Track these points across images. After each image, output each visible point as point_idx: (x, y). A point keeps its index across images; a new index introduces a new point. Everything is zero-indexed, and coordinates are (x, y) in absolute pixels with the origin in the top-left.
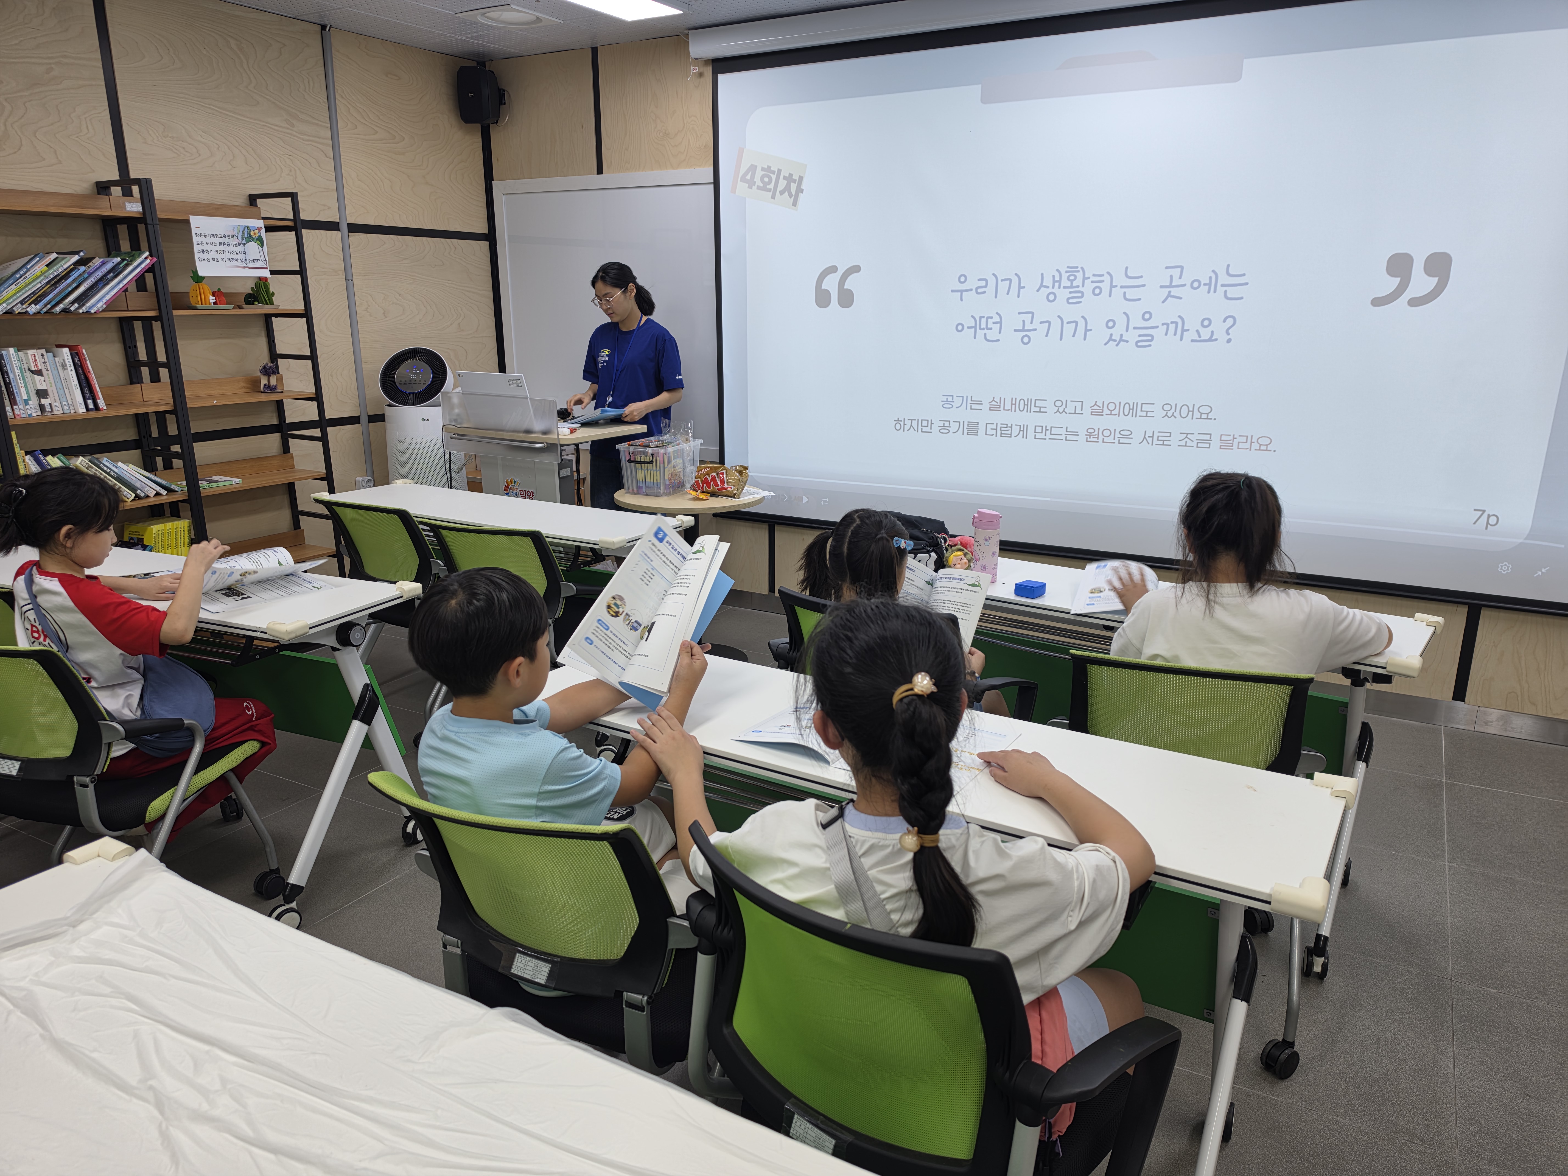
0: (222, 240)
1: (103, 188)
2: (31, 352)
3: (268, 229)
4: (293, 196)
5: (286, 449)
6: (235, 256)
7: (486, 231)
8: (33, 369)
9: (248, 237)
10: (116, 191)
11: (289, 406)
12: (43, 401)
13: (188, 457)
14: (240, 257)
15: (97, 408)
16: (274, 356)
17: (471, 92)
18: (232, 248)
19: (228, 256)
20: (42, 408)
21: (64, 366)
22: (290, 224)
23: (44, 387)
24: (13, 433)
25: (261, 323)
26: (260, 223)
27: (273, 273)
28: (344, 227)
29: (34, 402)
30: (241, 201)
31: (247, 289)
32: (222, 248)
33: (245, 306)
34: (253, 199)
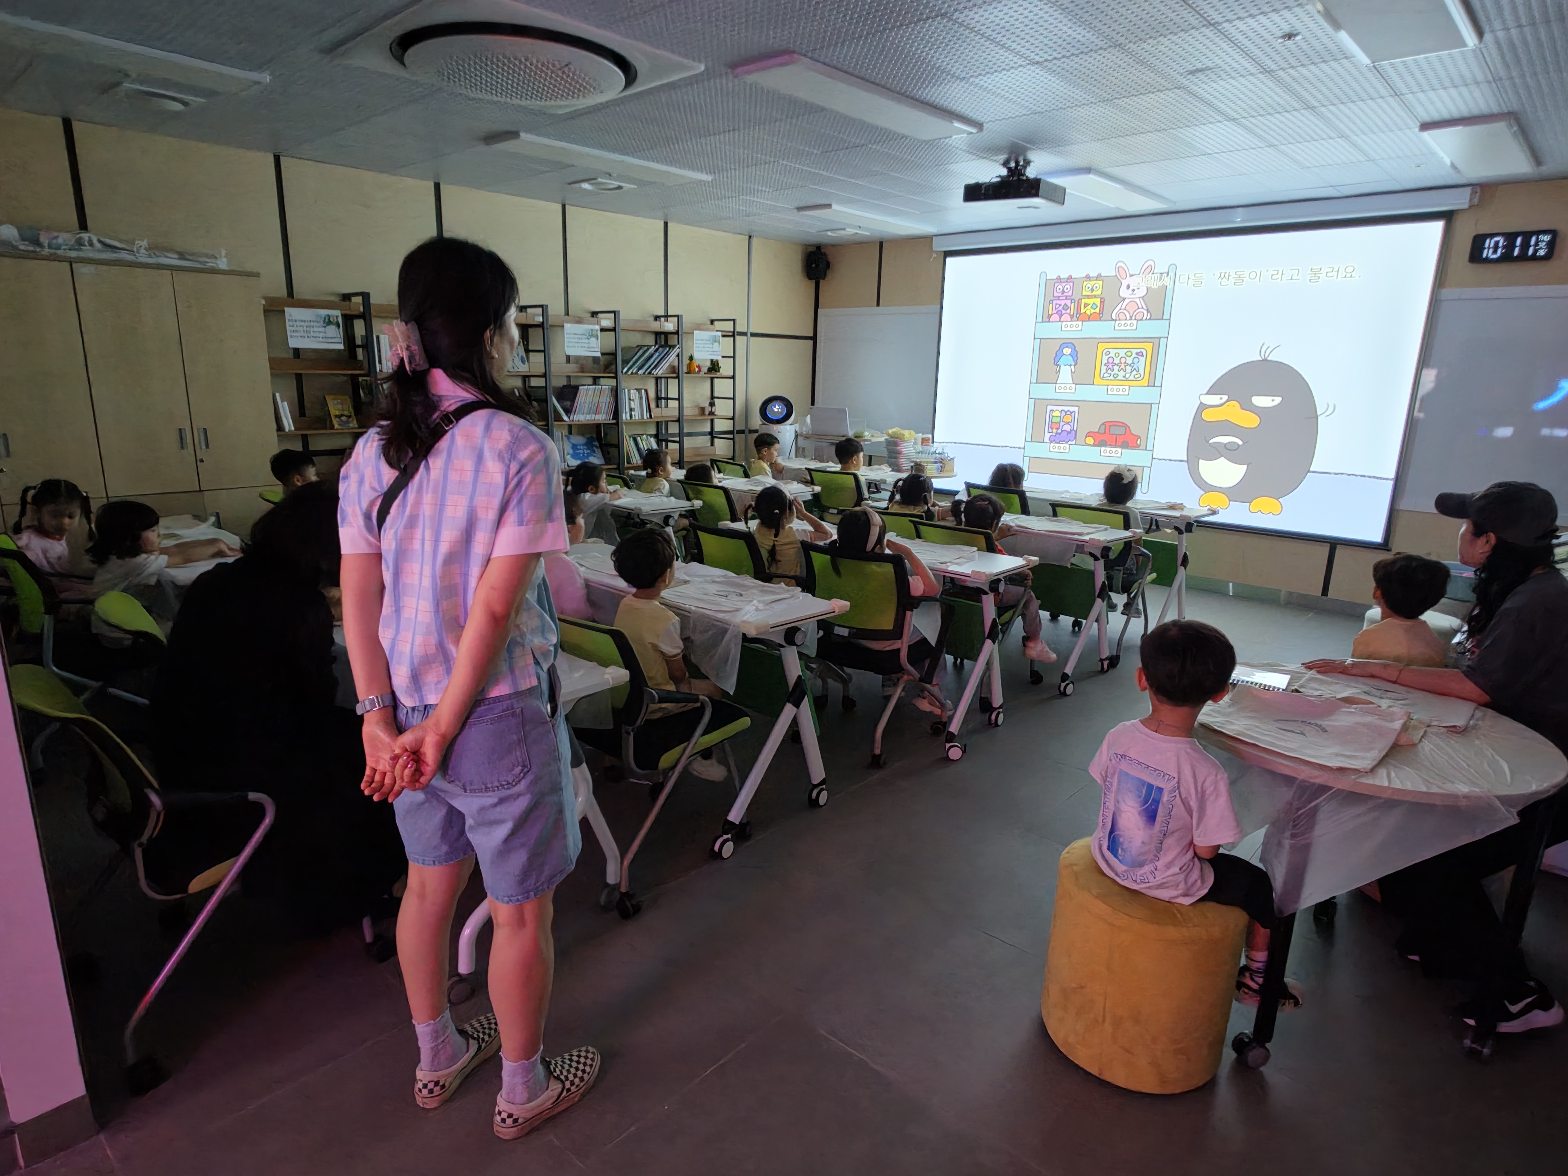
0: (704, 342)
1: (657, 318)
2: (631, 391)
3: (723, 336)
4: (734, 320)
5: (712, 444)
6: (708, 349)
7: (811, 335)
8: (631, 398)
9: (715, 340)
10: (662, 319)
11: (716, 421)
13: (680, 443)
14: (711, 350)
15: (651, 417)
16: (713, 397)
17: (814, 264)
18: (708, 346)
19: (705, 349)
22: (732, 334)
24: (624, 426)
25: (709, 381)
26: (720, 334)
27: (723, 357)
28: (747, 334)
30: (709, 322)
31: (708, 364)
32: (704, 345)
33: (709, 373)
34: (712, 322)
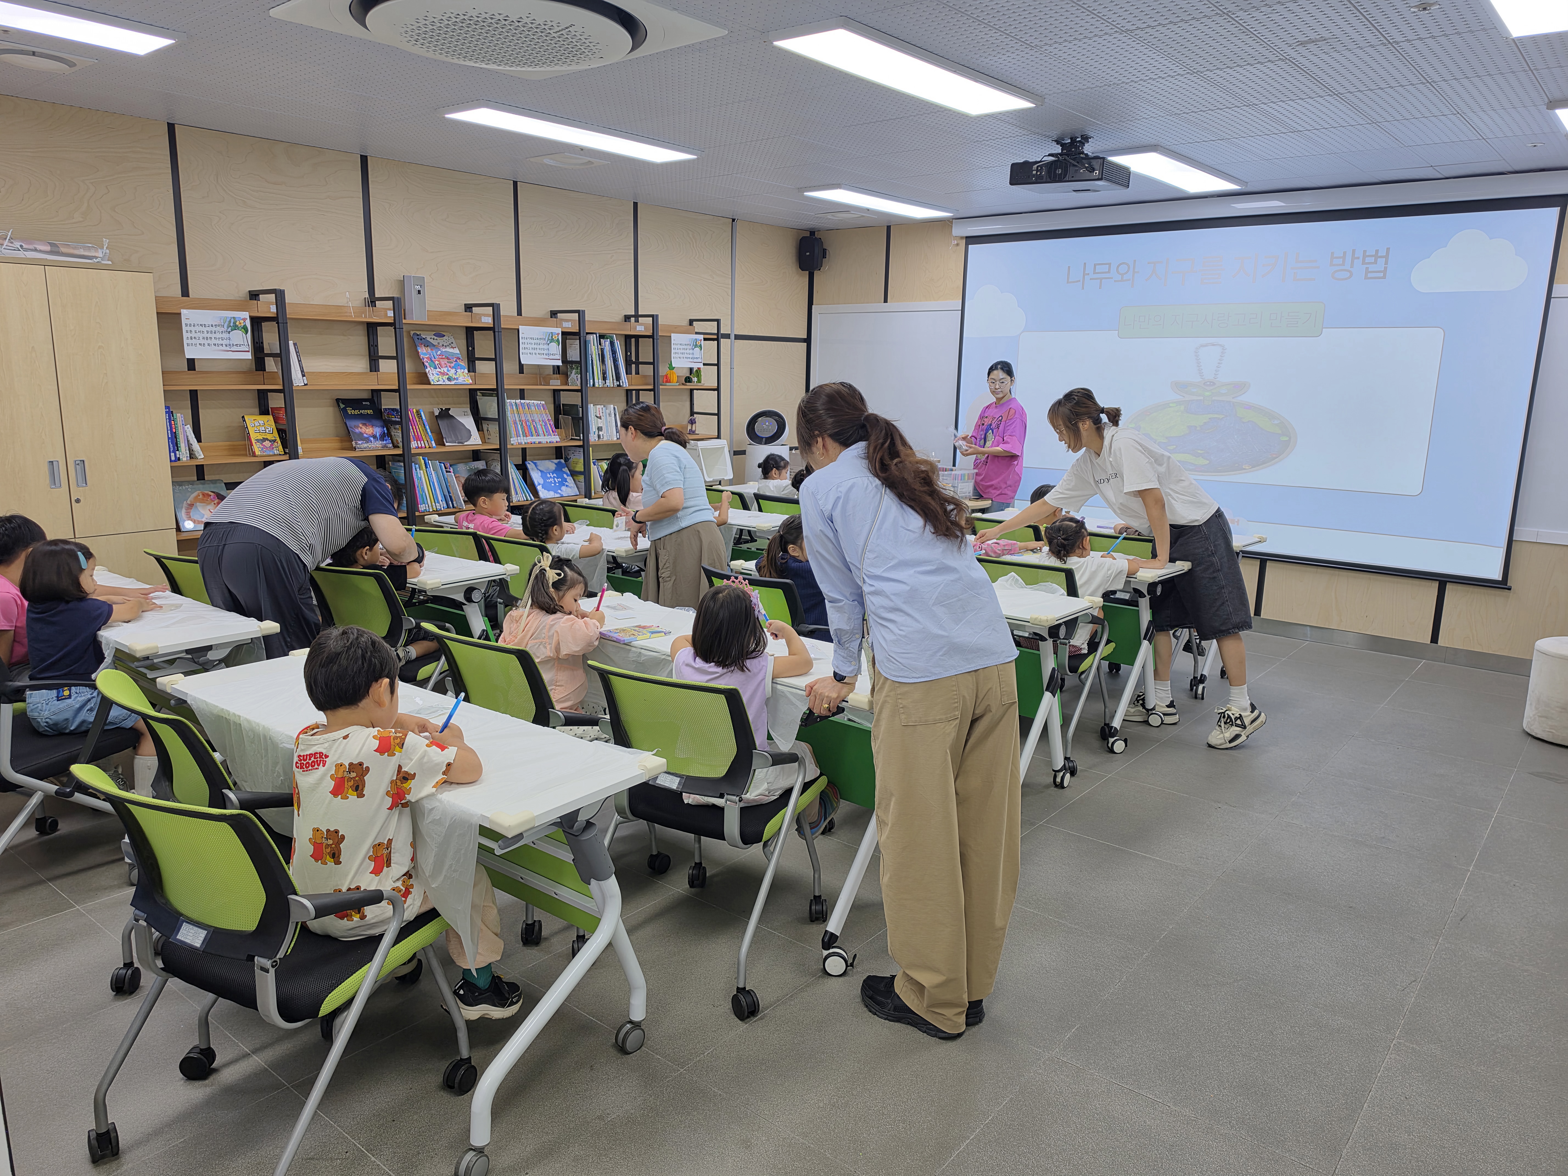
0: (684, 347)
1: (627, 318)
2: (598, 406)
3: (705, 339)
4: (718, 321)
6: (688, 356)
7: (805, 337)
8: (598, 415)
9: (696, 345)
10: (633, 319)
12: (601, 433)
14: (691, 356)
16: (692, 413)
17: (808, 252)
18: (688, 351)
19: (686, 355)
20: (599, 436)
21: (610, 415)
22: (715, 337)
23: (601, 426)
24: (591, 448)
25: (687, 394)
26: (700, 337)
27: (705, 364)
28: (733, 337)
29: (596, 433)
30: (686, 323)
32: (684, 351)
33: (687, 384)
34: (691, 322)
